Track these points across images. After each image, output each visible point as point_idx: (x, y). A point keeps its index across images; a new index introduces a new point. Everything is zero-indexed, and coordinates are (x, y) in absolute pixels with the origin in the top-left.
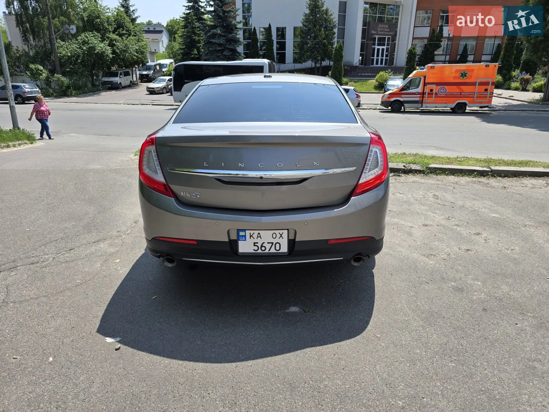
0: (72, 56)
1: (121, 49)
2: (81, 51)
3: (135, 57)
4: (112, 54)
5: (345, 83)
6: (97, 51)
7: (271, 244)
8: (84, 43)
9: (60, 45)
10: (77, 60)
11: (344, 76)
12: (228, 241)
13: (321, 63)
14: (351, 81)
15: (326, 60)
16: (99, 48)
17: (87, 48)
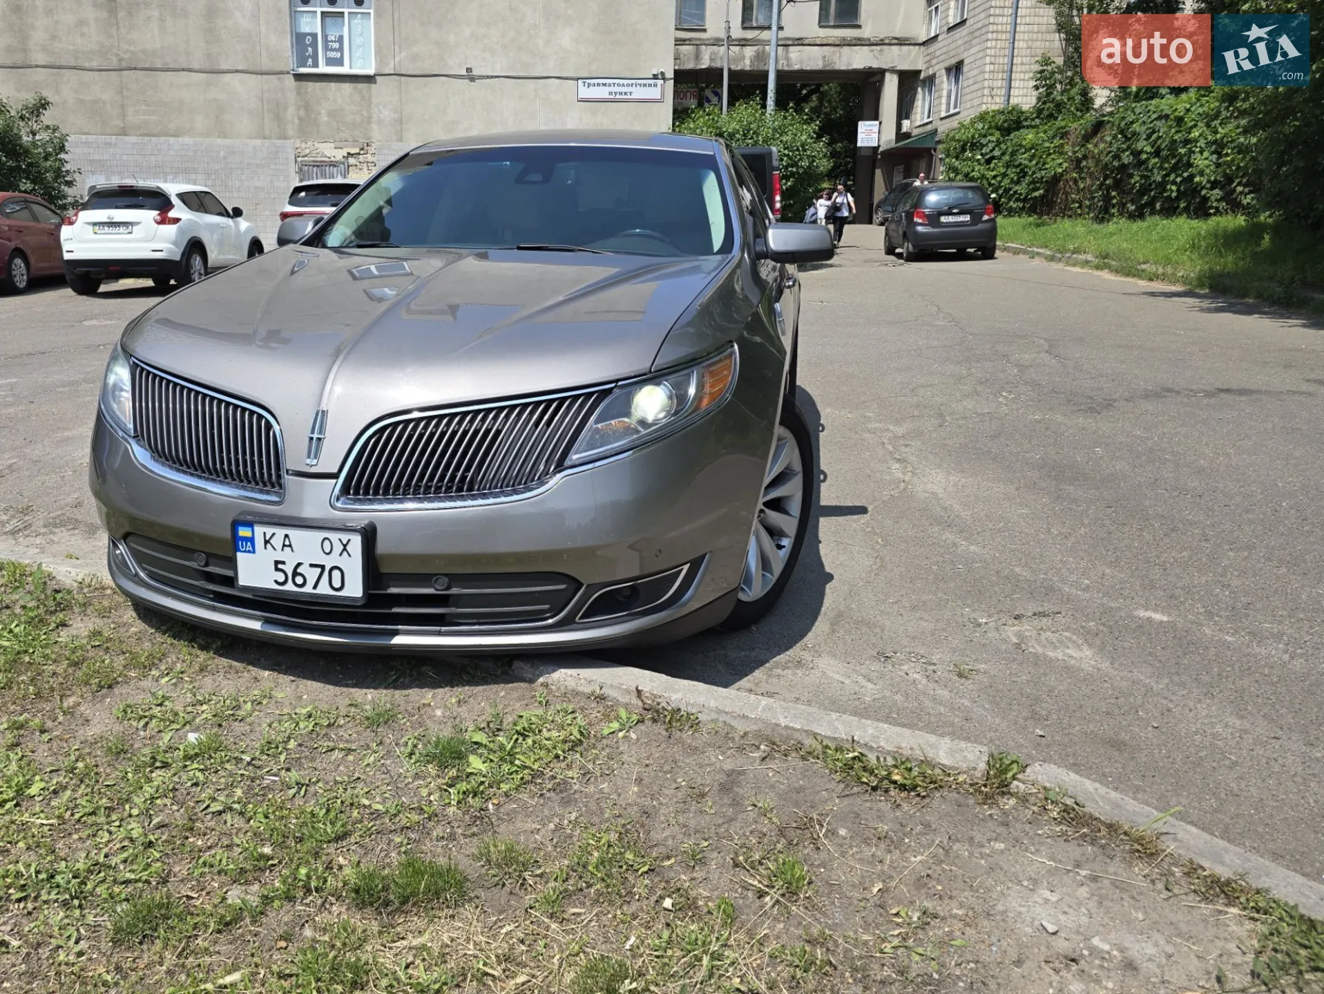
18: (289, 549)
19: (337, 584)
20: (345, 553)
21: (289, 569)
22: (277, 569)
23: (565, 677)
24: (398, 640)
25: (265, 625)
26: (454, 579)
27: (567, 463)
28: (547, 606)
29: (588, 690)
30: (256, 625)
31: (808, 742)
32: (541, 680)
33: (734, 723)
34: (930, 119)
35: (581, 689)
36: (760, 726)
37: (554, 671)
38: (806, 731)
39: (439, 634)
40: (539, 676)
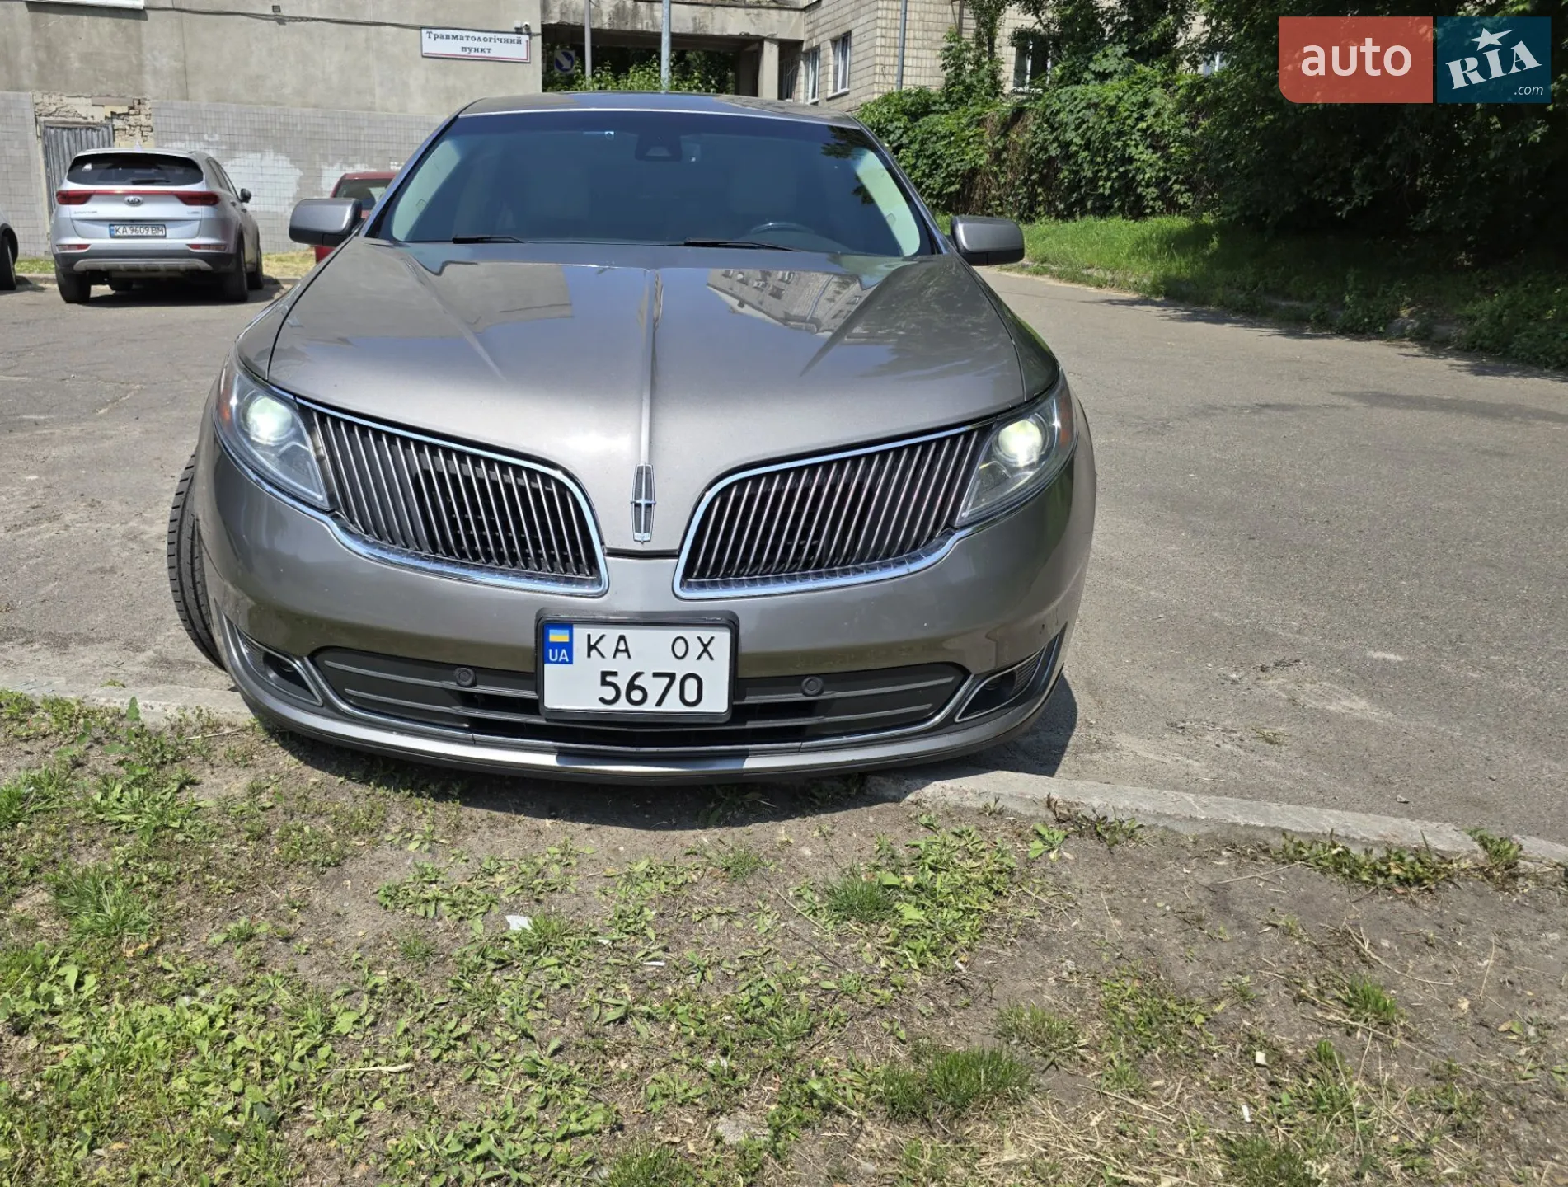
18: (625, 654)
19: (691, 696)
20: (705, 655)
21: (622, 682)
22: (604, 683)
23: (940, 791)
24: (751, 763)
25: (563, 758)
26: (832, 679)
27: (957, 522)
28: (929, 705)
29: (980, 805)
30: (550, 760)
31: (1276, 842)
32: (911, 797)
33: (1178, 827)
34: (815, 100)
35: (968, 804)
36: (1213, 828)
37: (925, 785)
38: (1272, 829)
39: (799, 750)
40: (907, 793)
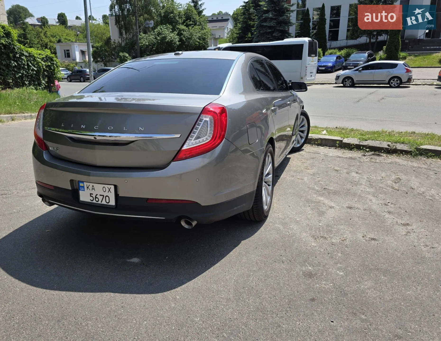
0: (149, 45)
1: (186, 37)
2: (156, 41)
3: (197, 43)
4: (179, 41)
5: (403, 57)
6: (167, 40)
7: (102, 197)
8: (159, 34)
9: (141, 37)
10: (153, 48)
11: (402, 50)
12: (70, 189)
13: (377, 38)
14: (410, 55)
15: (383, 35)
16: (170, 37)
17: (160, 38)
